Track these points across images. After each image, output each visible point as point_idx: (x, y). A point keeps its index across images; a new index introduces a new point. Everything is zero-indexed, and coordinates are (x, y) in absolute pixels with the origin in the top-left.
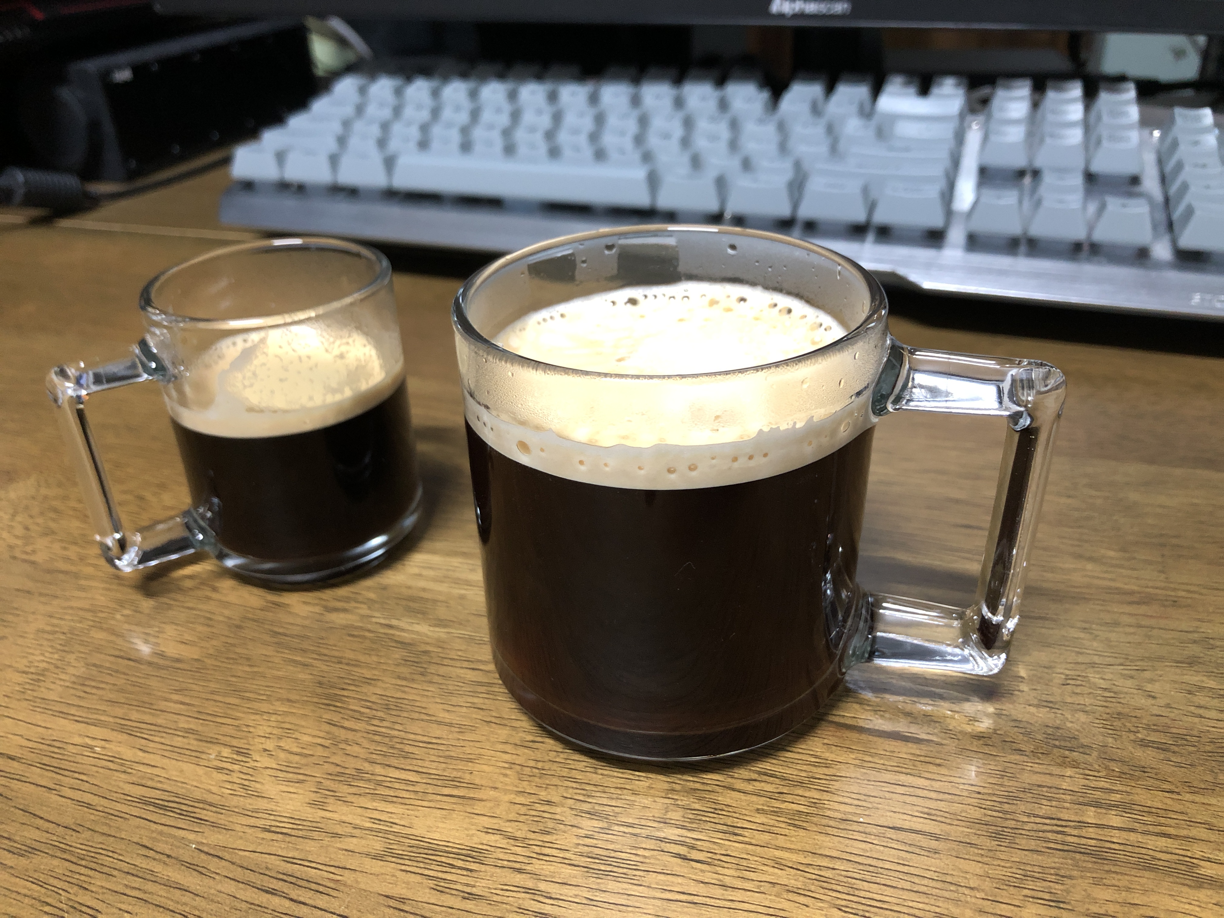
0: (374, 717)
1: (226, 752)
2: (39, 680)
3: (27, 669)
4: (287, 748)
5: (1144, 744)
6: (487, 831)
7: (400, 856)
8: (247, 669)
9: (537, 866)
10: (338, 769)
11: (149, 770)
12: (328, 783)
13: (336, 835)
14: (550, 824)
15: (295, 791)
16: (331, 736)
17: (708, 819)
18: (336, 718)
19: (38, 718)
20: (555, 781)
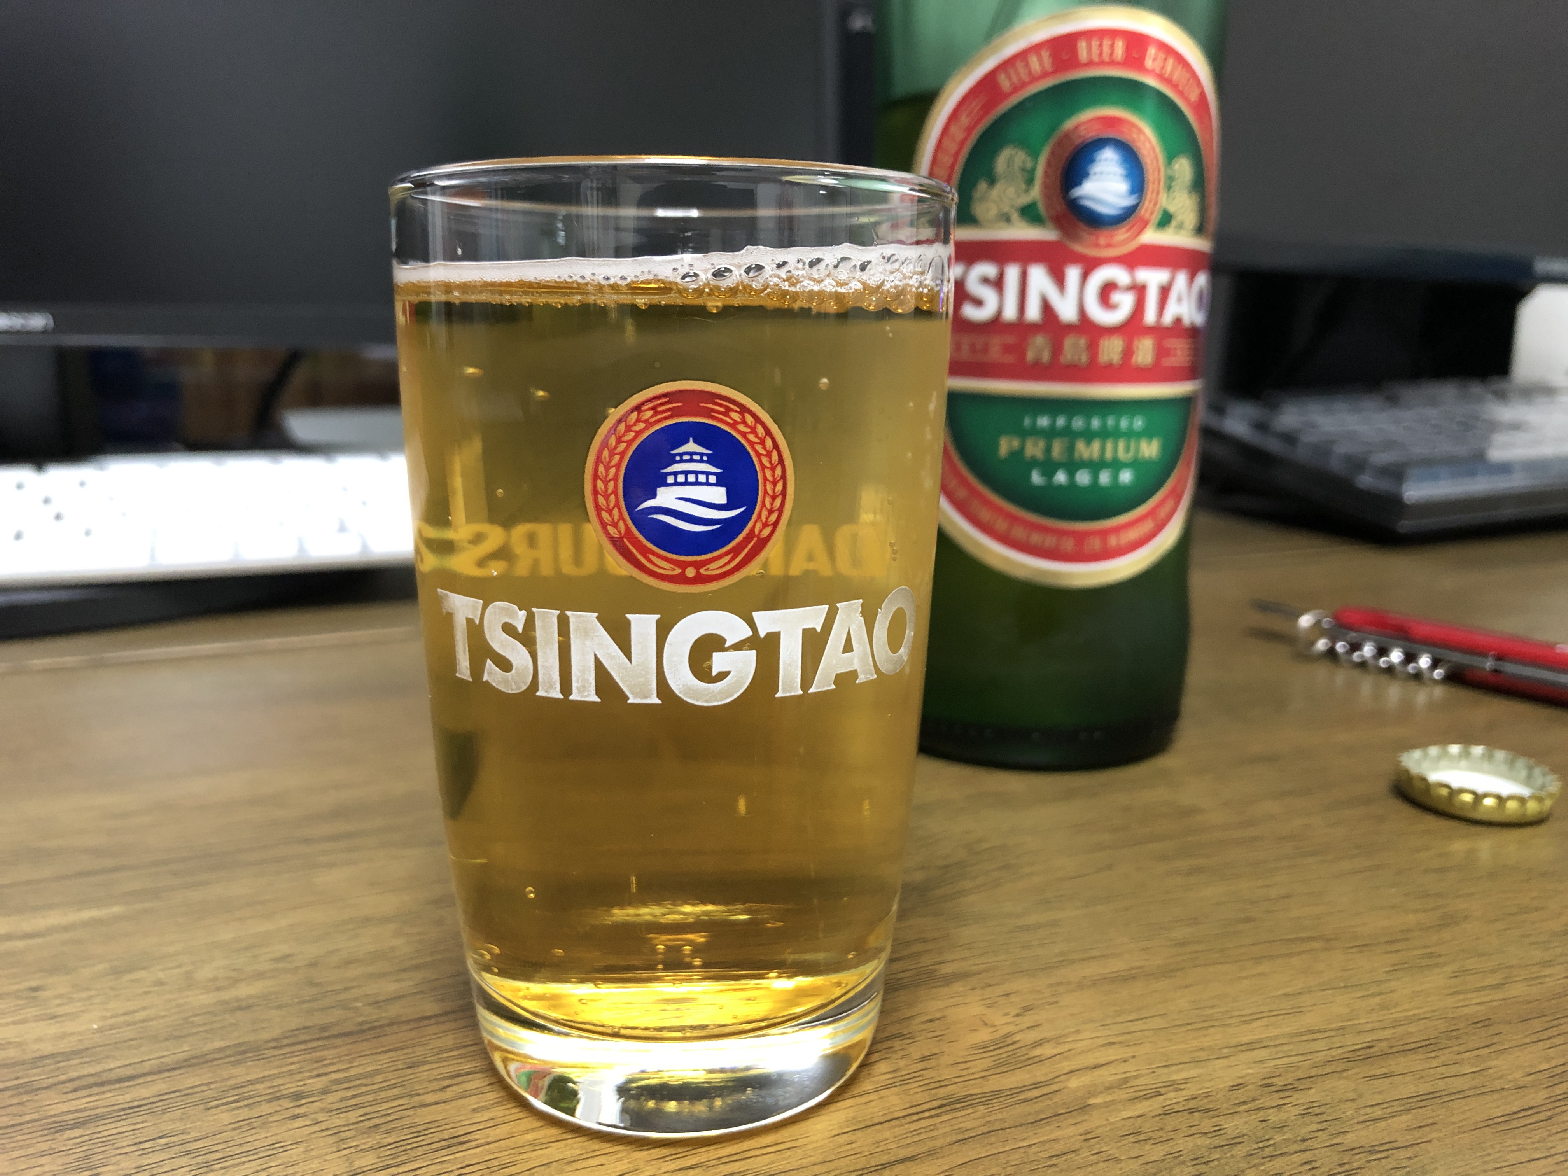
17: (415, 1145)
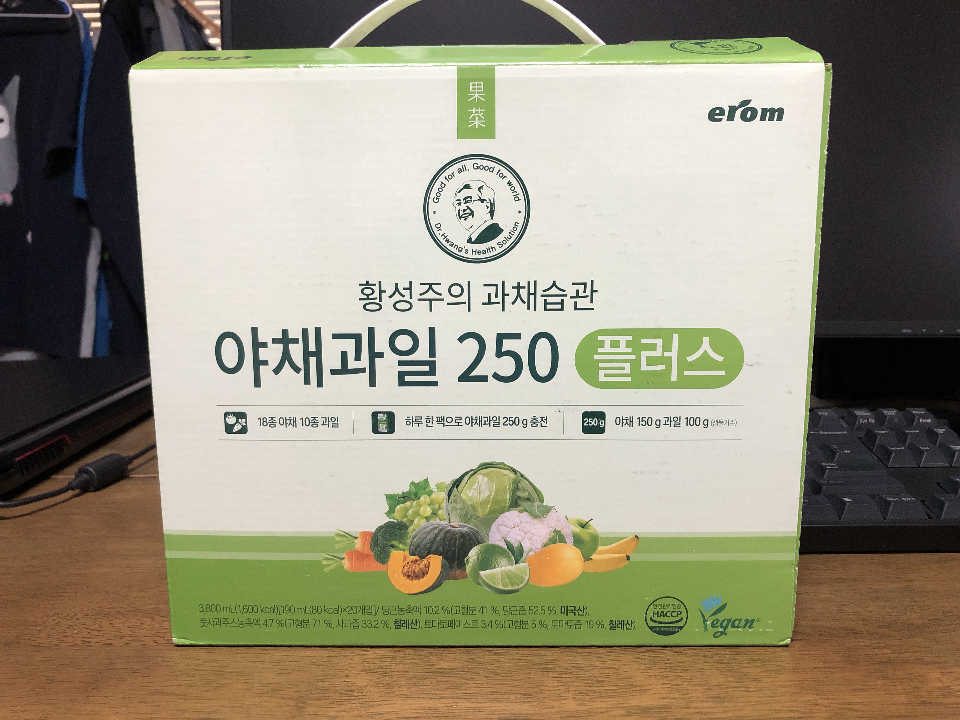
0: (573, 672)
1: (519, 696)
2: (390, 688)
3: (377, 685)
4: (545, 689)
5: (880, 627)
6: (663, 698)
7: (636, 713)
8: (492, 666)
9: (694, 705)
10: (577, 692)
11: (490, 709)
12: (578, 697)
13: (602, 713)
14: (686, 692)
15: (566, 702)
16: (561, 682)
18: (556, 675)
19: (409, 701)
20: (673, 678)
